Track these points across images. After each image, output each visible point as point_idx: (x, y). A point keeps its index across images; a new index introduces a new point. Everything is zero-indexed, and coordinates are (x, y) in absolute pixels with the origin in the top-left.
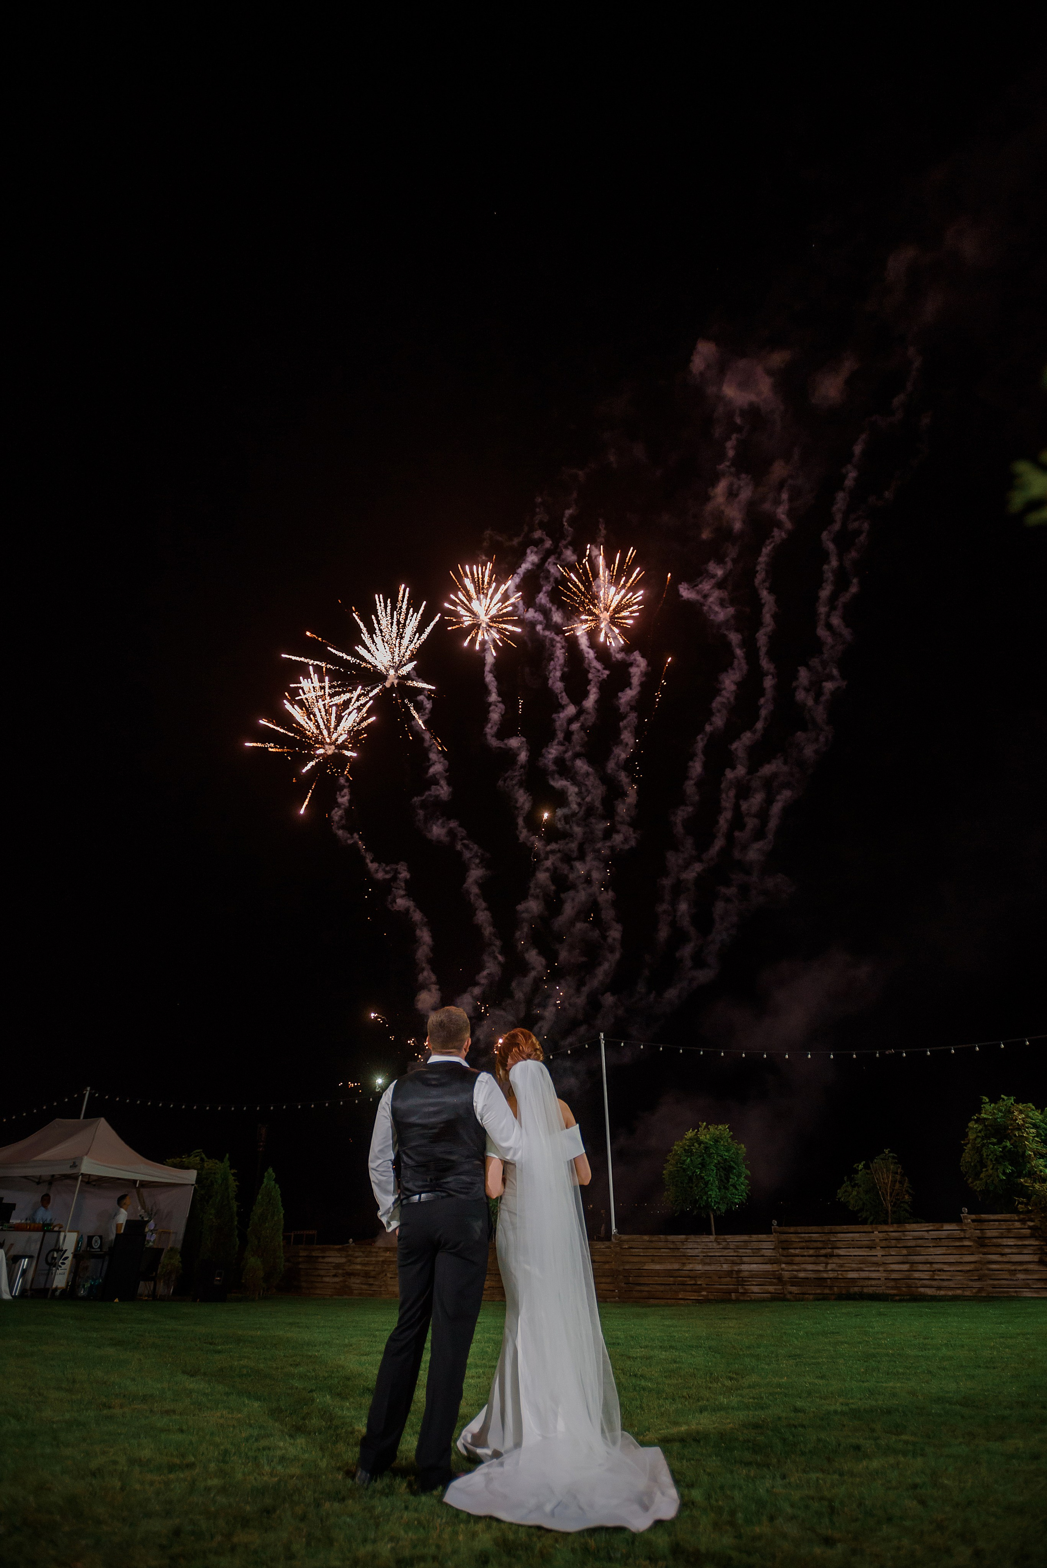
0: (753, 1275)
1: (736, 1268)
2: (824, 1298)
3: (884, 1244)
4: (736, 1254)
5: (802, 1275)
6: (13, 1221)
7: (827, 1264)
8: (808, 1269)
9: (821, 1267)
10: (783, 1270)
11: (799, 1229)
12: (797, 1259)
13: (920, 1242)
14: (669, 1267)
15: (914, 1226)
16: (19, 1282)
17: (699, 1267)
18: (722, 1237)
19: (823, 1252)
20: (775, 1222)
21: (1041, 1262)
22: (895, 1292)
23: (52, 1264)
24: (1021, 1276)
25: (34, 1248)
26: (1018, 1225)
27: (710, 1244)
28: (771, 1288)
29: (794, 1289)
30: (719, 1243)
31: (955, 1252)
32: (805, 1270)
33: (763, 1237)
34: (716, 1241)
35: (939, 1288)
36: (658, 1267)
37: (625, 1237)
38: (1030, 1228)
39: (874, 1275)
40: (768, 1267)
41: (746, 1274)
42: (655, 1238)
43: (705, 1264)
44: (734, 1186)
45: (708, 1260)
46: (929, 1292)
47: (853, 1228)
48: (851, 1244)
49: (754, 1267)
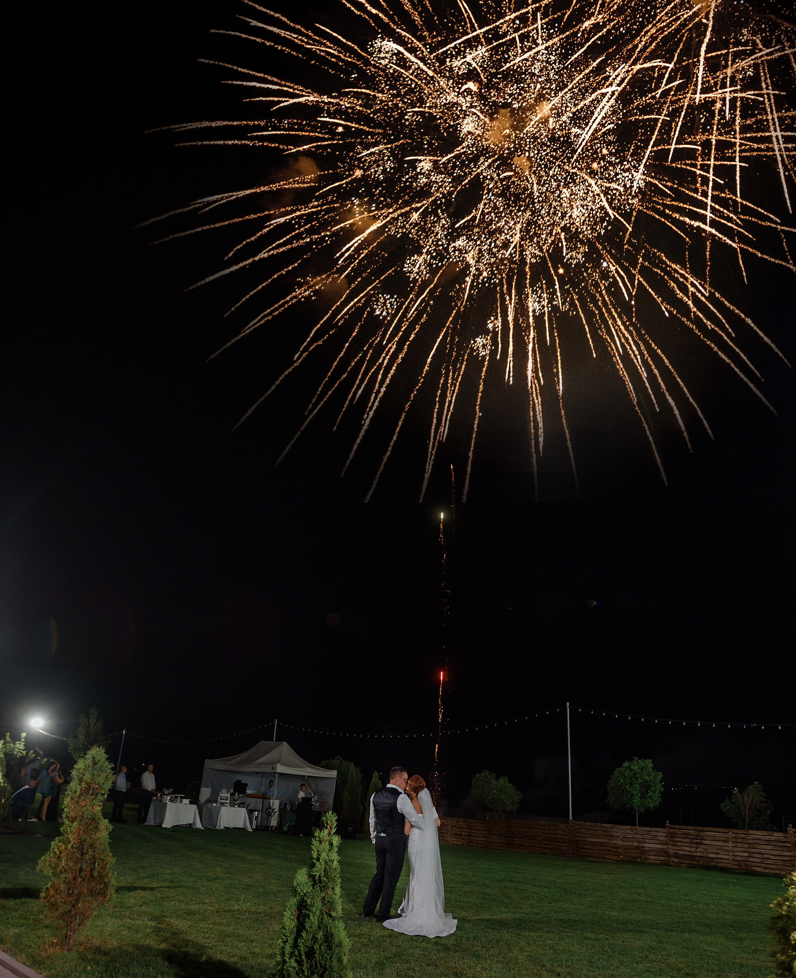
0: (651, 850)
1: (641, 845)
2: (693, 867)
3: (734, 840)
4: (642, 837)
5: (681, 852)
6: (249, 792)
7: (697, 848)
8: (686, 850)
9: (693, 850)
10: (669, 849)
11: (682, 827)
12: (679, 844)
13: (757, 841)
14: (602, 841)
15: (755, 832)
16: (255, 822)
17: (620, 843)
19: (695, 841)
20: (668, 822)
22: (737, 868)
23: (269, 815)
25: (260, 807)
27: (626, 831)
28: (662, 858)
29: (675, 860)
30: (632, 831)
31: (779, 849)
32: (683, 850)
33: (659, 829)
35: (765, 868)
36: (595, 840)
37: (576, 822)
39: (725, 857)
40: (661, 846)
41: (647, 849)
42: (594, 824)
43: (624, 841)
45: (625, 839)
46: (759, 869)
47: (716, 829)
48: (714, 839)
49: (652, 845)
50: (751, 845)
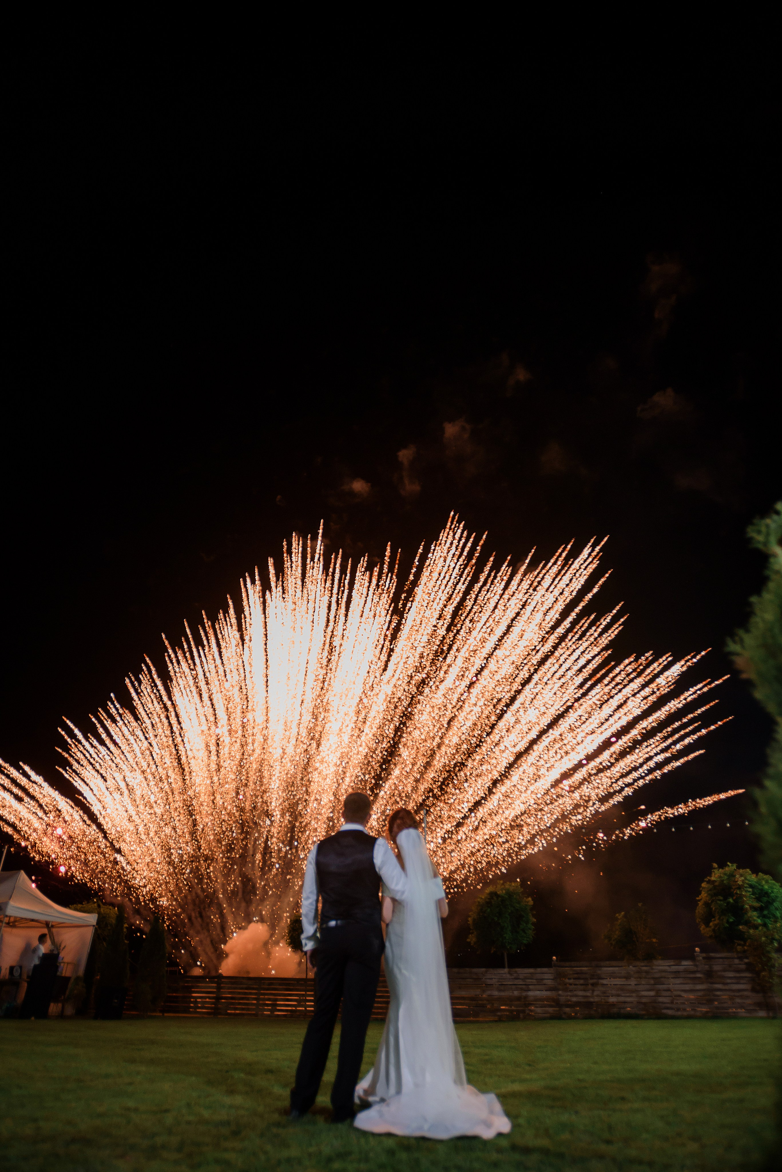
0: (536, 999)
1: (524, 994)
2: (591, 1017)
3: (637, 975)
4: (524, 983)
5: (574, 999)
7: (593, 991)
8: (579, 995)
9: (588, 994)
10: (559, 995)
11: (572, 963)
12: (571, 987)
13: (663, 974)
14: (473, 993)
15: (660, 962)
17: (496, 993)
18: (514, 970)
19: (590, 981)
20: (554, 958)
21: (753, 990)
22: (644, 1012)
24: (738, 1000)
26: (737, 961)
27: (504, 975)
28: (550, 1010)
29: (568, 1010)
30: (511, 974)
31: (689, 982)
32: (576, 996)
33: (545, 970)
34: (509, 973)
35: (678, 1010)
38: (746, 964)
39: (628, 999)
40: (548, 993)
41: (531, 999)
43: (500, 991)
44: (524, 931)
45: (502, 988)
46: (670, 1012)
47: (614, 963)
48: (613, 976)
49: (538, 993)
50: (658, 981)
